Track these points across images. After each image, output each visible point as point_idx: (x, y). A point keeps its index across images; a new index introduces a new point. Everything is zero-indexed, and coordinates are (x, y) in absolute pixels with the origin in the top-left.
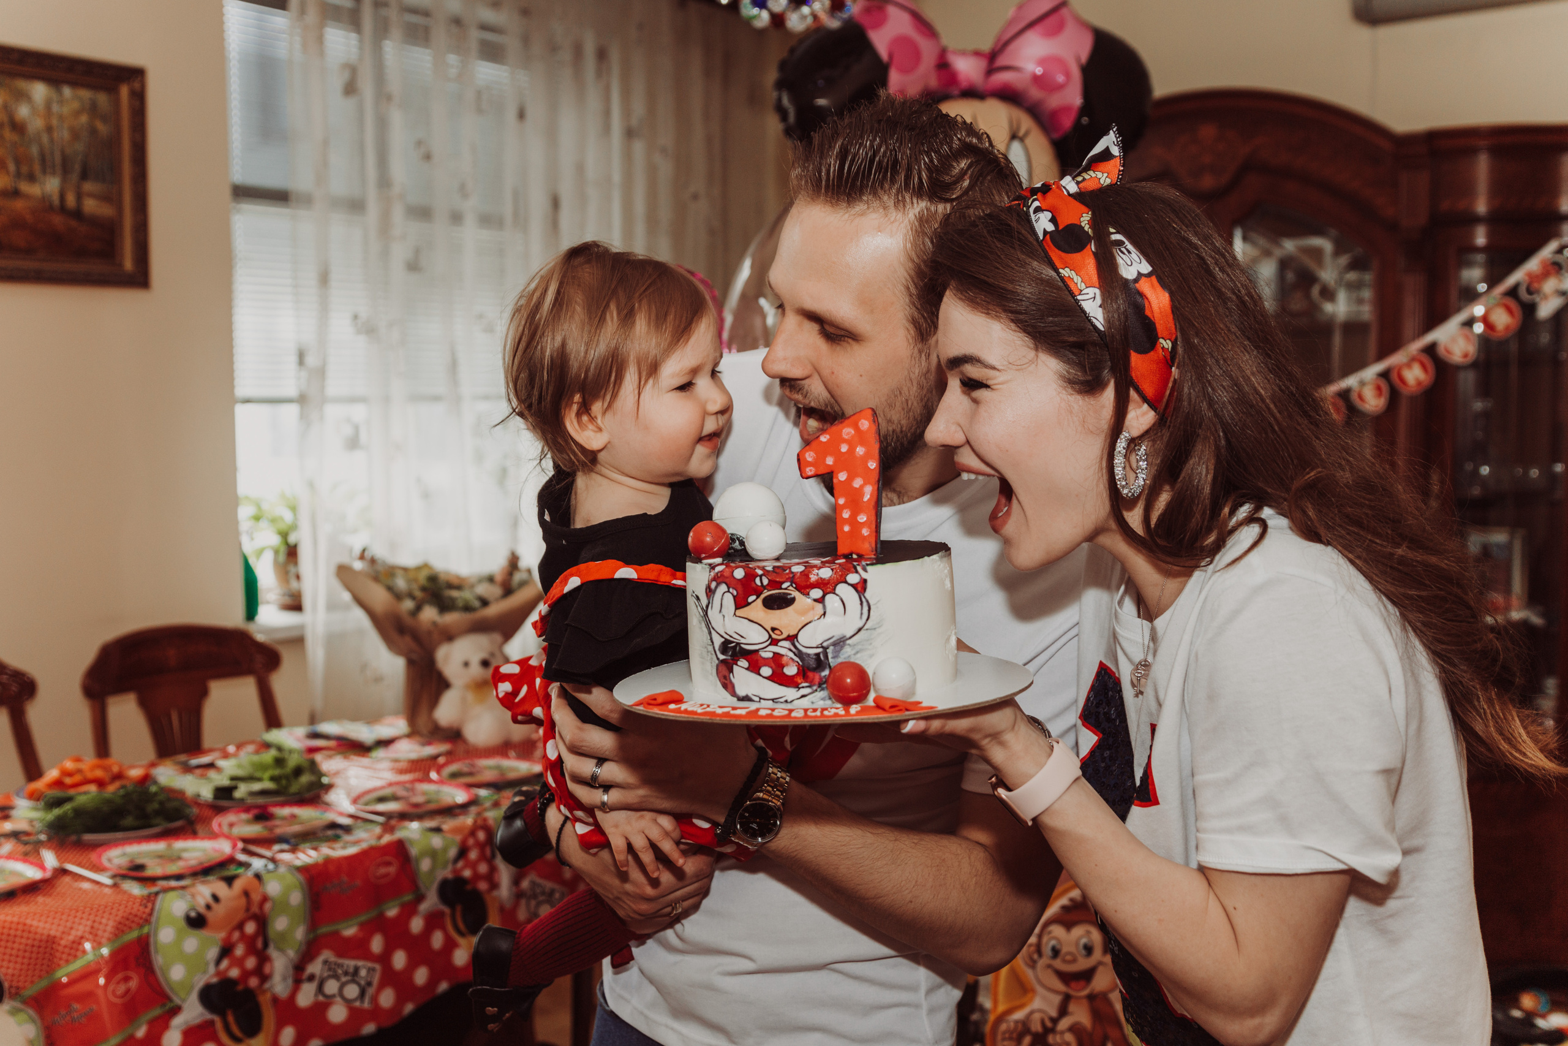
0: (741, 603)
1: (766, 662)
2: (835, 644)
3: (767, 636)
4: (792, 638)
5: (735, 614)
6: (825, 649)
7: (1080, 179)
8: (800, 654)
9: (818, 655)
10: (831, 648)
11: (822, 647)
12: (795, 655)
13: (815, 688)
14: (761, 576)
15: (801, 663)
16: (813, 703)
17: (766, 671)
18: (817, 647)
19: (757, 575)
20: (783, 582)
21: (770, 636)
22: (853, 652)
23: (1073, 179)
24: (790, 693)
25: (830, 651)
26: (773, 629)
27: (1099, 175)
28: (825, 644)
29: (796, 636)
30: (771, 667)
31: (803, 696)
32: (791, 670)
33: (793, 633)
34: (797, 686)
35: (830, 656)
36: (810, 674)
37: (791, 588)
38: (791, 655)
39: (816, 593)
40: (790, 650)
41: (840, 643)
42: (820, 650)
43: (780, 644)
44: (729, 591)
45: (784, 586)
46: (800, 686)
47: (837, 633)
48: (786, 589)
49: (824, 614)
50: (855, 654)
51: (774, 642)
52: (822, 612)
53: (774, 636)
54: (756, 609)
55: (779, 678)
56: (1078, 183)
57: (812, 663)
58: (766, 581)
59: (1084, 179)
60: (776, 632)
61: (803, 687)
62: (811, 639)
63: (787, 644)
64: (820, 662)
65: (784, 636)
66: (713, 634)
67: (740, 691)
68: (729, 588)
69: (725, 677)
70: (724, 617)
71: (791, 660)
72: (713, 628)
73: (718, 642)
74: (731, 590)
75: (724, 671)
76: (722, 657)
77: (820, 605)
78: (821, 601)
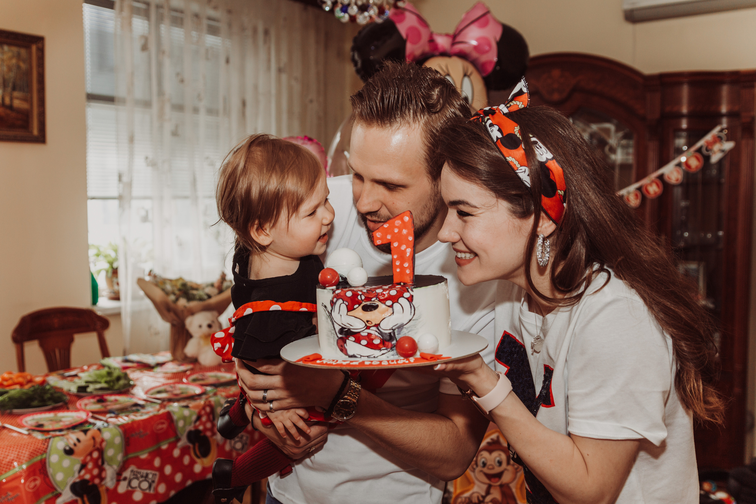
0: (350, 309)
1: (364, 338)
2: (398, 328)
3: (364, 325)
4: (377, 326)
5: (347, 314)
6: (394, 330)
7: (508, 105)
8: (381, 333)
9: (390, 333)
10: (397, 330)
11: (392, 329)
12: (379, 334)
13: (389, 350)
14: (361, 295)
15: (382, 338)
16: (388, 357)
17: (364, 342)
18: (390, 330)
19: (358, 295)
20: (372, 298)
21: (366, 325)
22: (407, 331)
23: (505, 106)
24: (376, 353)
25: (396, 331)
26: (368, 321)
27: (518, 103)
28: (394, 328)
29: (379, 324)
30: (367, 340)
31: (383, 354)
32: (377, 342)
33: (377, 323)
34: (380, 349)
35: (396, 334)
36: (387, 343)
37: (376, 300)
38: (377, 334)
39: (389, 303)
40: (376, 331)
41: (401, 327)
42: (391, 331)
43: (371, 328)
44: (343, 303)
45: (373, 299)
46: (382, 349)
47: (399, 323)
48: (374, 301)
49: (393, 313)
50: (408, 332)
51: (368, 328)
52: (392, 312)
53: (368, 325)
54: (358, 311)
55: (370, 345)
56: (508, 107)
57: (388, 338)
58: (363, 298)
59: (510, 105)
60: (369, 322)
61: (383, 350)
62: (386, 326)
63: (374, 328)
64: (391, 337)
65: (373, 324)
66: (335, 325)
67: (350, 353)
68: (343, 301)
69: (342, 346)
70: (341, 316)
71: (376, 336)
72: (335, 322)
73: (338, 328)
74: (345, 302)
75: (341, 342)
76: (340, 336)
77: (391, 309)
78: (391, 306)
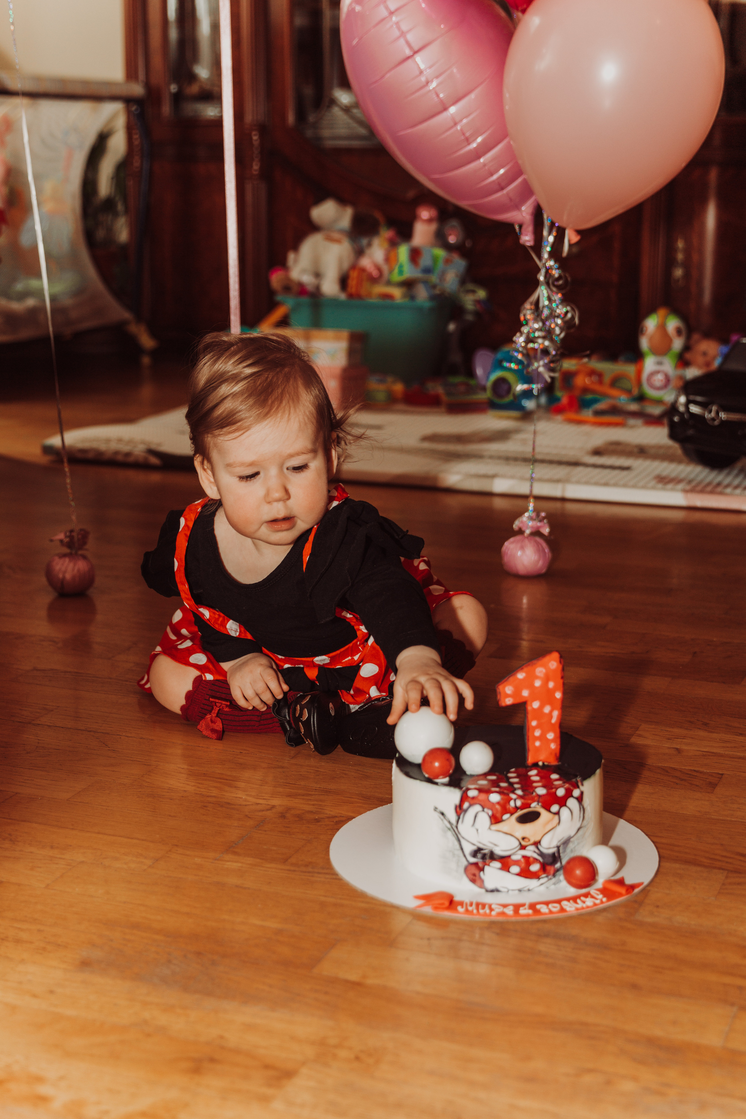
0: (496, 820)
1: (517, 863)
2: (564, 843)
3: (517, 843)
4: (537, 844)
5: (489, 828)
6: (558, 848)
8: (541, 854)
9: (554, 854)
10: (562, 846)
12: (538, 855)
13: (550, 877)
14: (515, 800)
15: (543, 861)
17: (515, 869)
19: (511, 799)
20: (532, 803)
21: (520, 844)
24: (533, 883)
25: (562, 849)
26: (523, 839)
28: (558, 845)
29: (540, 841)
30: (520, 866)
31: (542, 884)
32: (535, 868)
33: (537, 839)
34: (538, 878)
35: (562, 853)
36: (548, 868)
37: (537, 806)
38: (536, 856)
39: (555, 808)
40: (535, 852)
41: (567, 841)
42: (555, 849)
43: (527, 848)
44: (483, 811)
45: (533, 805)
46: (541, 877)
47: (566, 835)
48: (534, 807)
51: (523, 847)
52: (558, 822)
53: (523, 843)
54: (510, 822)
55: (526, 873)
57: (550, 860)
58: (521, 804)
60: (525, 840)
61: (542, 878)
62: (550, 843)
63: (532, 848)
64: (555, 858)
65: (532, 841)
66: (463, 842)
67: (489, 884)
68: (483, 808)
69: (474, 875)
70: (477, 830)
71: (536, 860)
72: (463, 838)
73: (469, 849)
74: (486, 810)
75: (474, 870)
76: (473, 860)
77: (557, 817)
78: (558, 813)
